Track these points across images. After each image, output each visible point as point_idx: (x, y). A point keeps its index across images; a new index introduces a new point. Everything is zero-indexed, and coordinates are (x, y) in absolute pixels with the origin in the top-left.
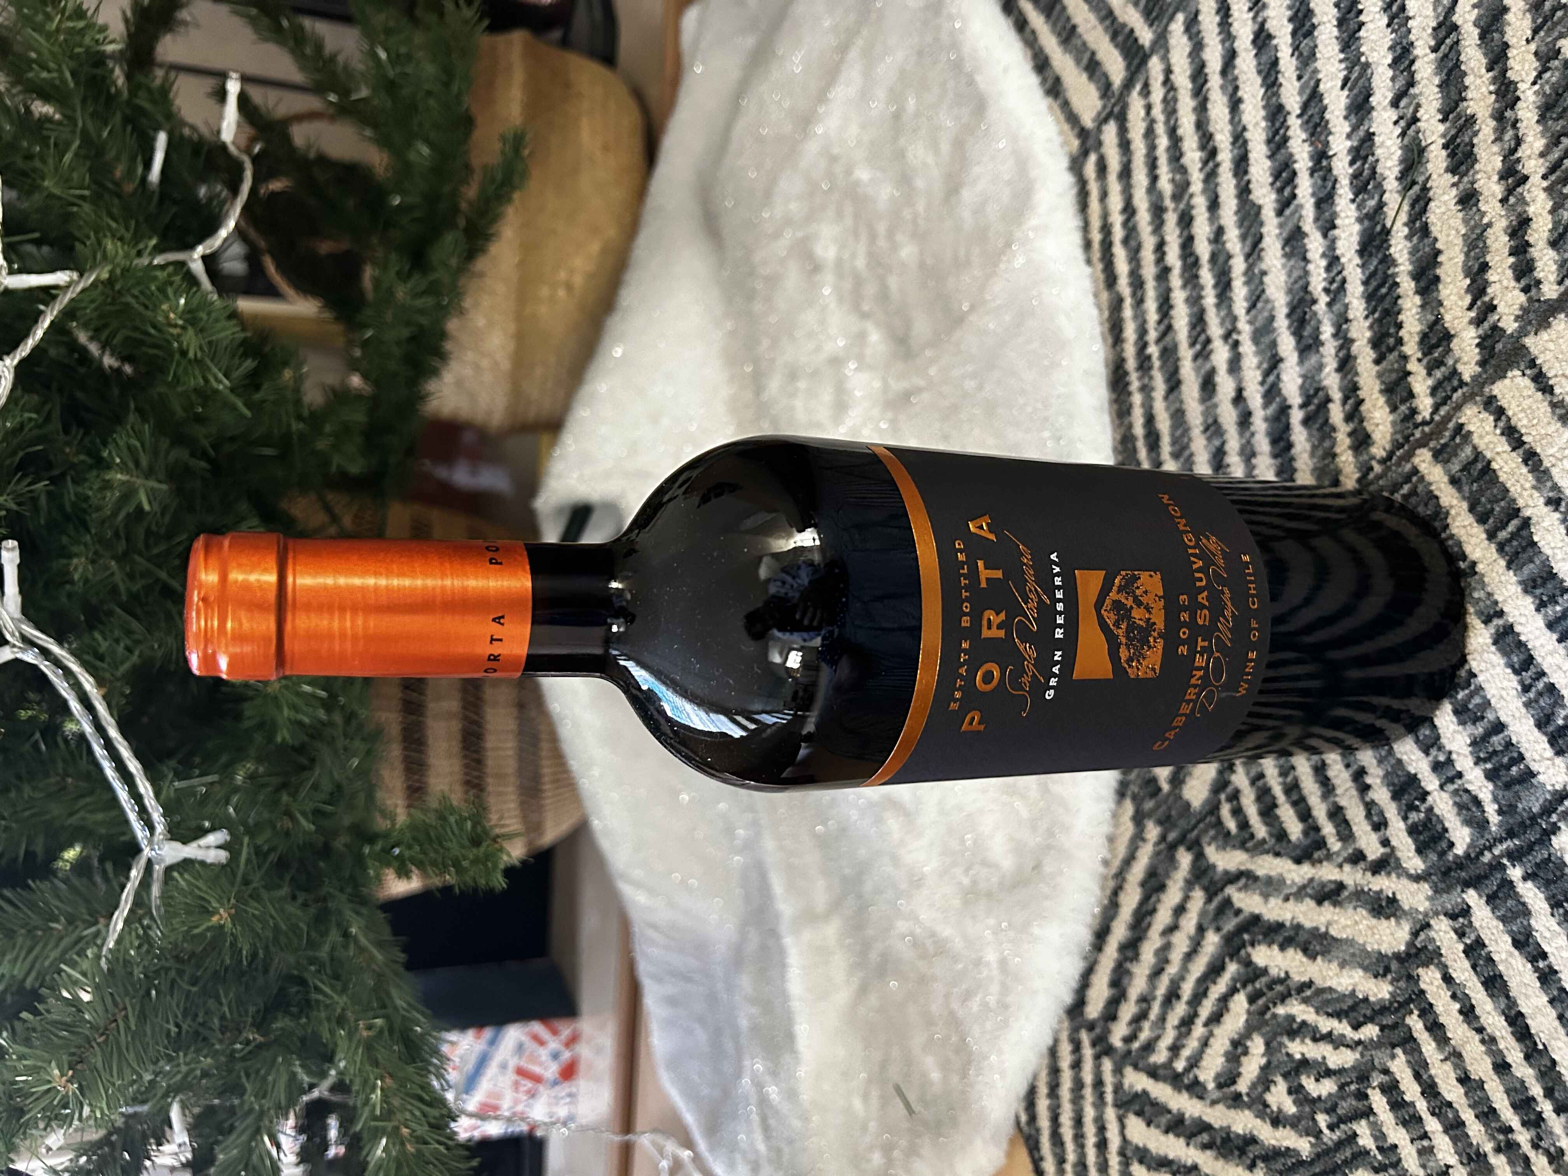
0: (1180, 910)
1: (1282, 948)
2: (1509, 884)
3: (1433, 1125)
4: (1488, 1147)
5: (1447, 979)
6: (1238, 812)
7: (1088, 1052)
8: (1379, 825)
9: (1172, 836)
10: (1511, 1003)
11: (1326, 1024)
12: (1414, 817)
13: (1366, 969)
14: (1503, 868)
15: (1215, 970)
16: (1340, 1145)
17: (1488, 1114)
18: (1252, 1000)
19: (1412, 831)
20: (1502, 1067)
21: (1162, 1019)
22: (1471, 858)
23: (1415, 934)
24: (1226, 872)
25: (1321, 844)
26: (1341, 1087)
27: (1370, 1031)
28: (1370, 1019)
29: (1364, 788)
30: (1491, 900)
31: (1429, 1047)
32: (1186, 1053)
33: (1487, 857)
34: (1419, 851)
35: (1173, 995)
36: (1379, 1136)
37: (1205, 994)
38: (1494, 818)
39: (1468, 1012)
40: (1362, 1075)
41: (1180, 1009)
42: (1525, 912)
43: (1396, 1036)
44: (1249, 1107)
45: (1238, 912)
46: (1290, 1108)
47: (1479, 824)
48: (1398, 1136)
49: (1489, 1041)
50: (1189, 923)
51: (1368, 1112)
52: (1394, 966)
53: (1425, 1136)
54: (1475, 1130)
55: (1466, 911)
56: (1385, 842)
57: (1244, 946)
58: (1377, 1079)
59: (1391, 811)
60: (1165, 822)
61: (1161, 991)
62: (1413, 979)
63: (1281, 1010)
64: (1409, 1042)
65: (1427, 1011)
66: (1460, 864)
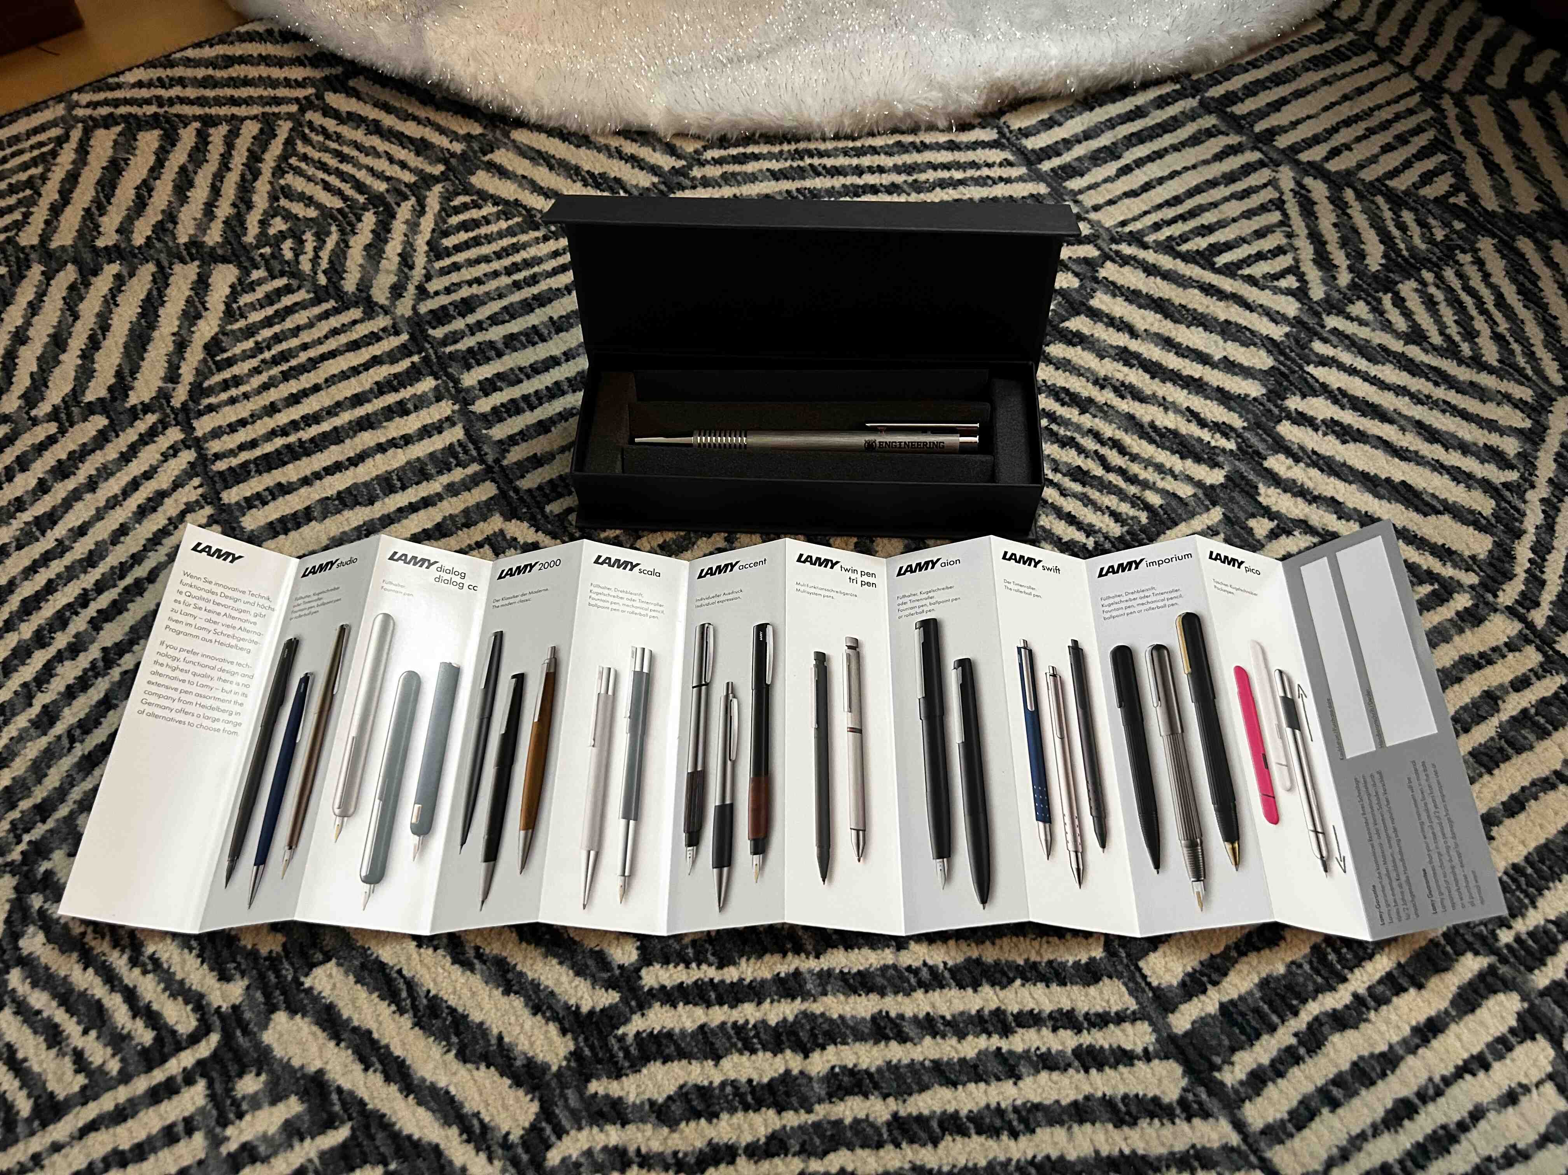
0: (403, 165)
1: (373, 231)
2: (410, 354)
3: (269, 311)
4: (259, 338)
5: (355, 322)
6: (465, 207)
7: (300, 93)
8: (448, 291)
9: (453, 161)
10: (342, 353)
11: (325, 255)
12: (451, 308)
13: (361, 279)
14: (419, 353)
15: (360, 187)
16: (252, 260)
17: (278, 338)
18: (340, 211)
19: (443, 308)
20: (305, 347)
21: (326, 150)
22: (427, 338)
23: (382, 307)
24: (425, 197)
25: (439, 257)
26: (287, 262)
27: (322, 280)
28: (329, 280)
29: (470, 283)
30: (404, 346)
31: (317, 310)
32: (303, 165)
33: (427, 346)
34: (431, 311)
35: (343, 158)
36: (260, 282)
37: (344, 180)
38: (448, 349)
39: (335, 332)
40: (295, 274)
41: (333, 162)
42: (392, 363)
43: (322, 294)
44: (271, 206)
45: (399, 205)
46: (272, 231)
47: (445, 342)
48: (260, 293)
49: (320, 341)
50: (394, 171)
51: (273, 277)
52: (364, 295)
53: (262, 307)
54: (267, 333)
55: (397, 333)
56: (437, 293)
57: (375, 207)
58: (295, 283)
59: (456, 297)
60: (463, 157)
61: (346, 150)
62: (356, 305)
63: (334, 228)
64: (317, 301)
65: (336, 311)
66: (423, 331)
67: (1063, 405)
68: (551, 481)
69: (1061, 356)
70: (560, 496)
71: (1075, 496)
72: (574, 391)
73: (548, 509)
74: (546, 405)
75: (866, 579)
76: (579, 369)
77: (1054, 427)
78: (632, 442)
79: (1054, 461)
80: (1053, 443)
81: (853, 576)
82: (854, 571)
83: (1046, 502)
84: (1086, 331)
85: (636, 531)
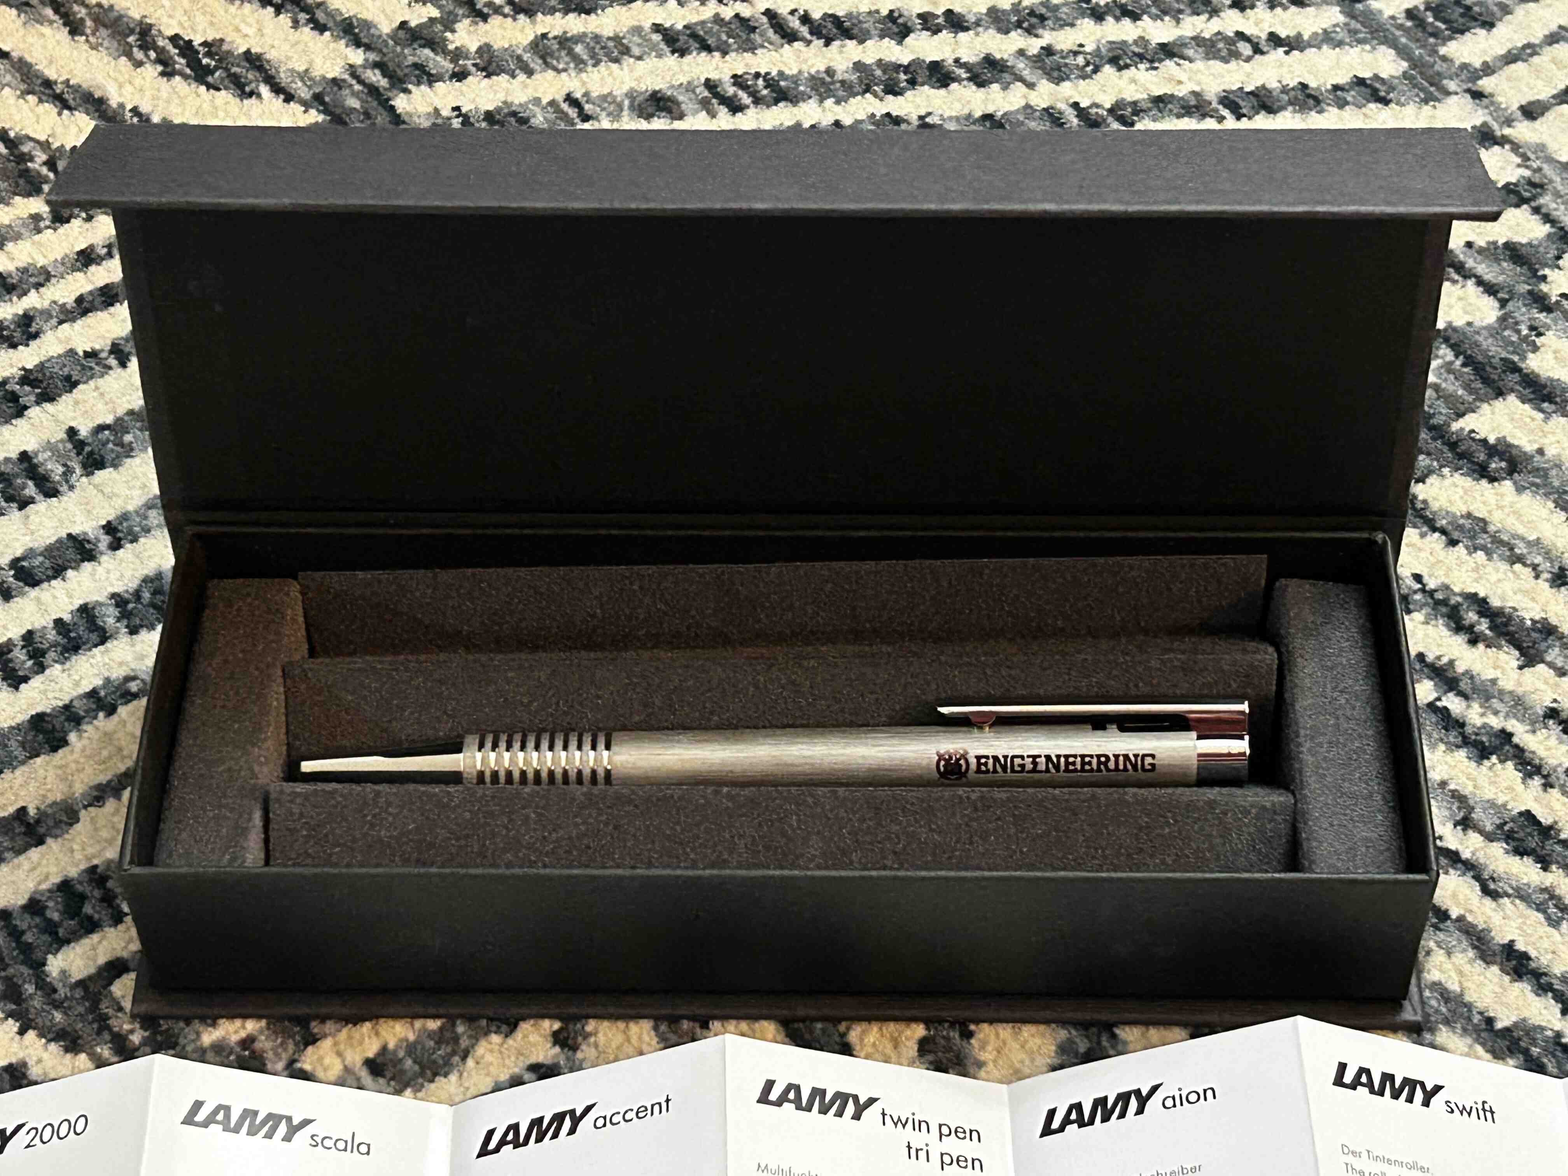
67: (1473, 642)
68: (65, 886)
69: (1459, 508)
70: (91, 926)
71: (1521, 894)
72: (133, 631)
73: (55, 965)
74: (55, 670)
75: (954, 1147)
76: (149, 570)
77: (1453, 703)
78: (292, 774)
79: (1459, 798)
80: (1453, 747)
81: (918, 1139)
82: (920, 1125)
83: (1443, 915)
84: (1525, 442)
85: (303, 1022)
